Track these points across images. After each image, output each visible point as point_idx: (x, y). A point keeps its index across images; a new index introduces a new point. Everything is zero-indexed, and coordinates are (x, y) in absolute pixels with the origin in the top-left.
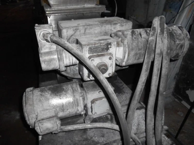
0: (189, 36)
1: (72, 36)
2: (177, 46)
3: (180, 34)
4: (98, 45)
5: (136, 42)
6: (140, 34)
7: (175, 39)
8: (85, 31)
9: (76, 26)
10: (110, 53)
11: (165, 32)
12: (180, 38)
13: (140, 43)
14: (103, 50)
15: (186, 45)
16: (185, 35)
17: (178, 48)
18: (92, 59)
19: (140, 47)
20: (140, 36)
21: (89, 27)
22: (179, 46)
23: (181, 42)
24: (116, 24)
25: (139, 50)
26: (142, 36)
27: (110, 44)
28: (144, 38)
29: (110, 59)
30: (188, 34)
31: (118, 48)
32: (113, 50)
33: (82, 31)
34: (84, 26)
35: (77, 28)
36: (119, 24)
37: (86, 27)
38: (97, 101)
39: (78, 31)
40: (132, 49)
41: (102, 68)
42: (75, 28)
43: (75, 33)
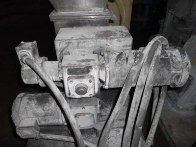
0: (190, 66)
1: (65, 48)
2: (172, 76)
3: (179, 62)
4: (77, 67)
5: (119, 68)
6: (127, 59)
7: (170, 68)
8: (78, 44)
9: (69, 40)
10: (91, 76)
11: (153, 62)
12: (177, 67)
13: (124, 70)
14: (83, 72)
15: (184, 75)
16: (185, 65)
17: (173, 78)
18: (71, 80)
19: (123, 74)
20: (125, 61)
21: (82, 41)
22: (175, 76)
23: (178, 72)
24: (113, 39)
25: (122, 76)
26: (128, 62)
27: (91, 67)
28: (130, 64)
29: (90, 81)
30: (190, 63)
31: (101, 71)
32: (94, 72)
33: (76, 45)
34: (77, 39)
35: (70, 41)
36: (116, 39)
37: (79, 41)
38: (80, 116)
39: (71, 44)
40: (114, 76)
41: (80, 90)
42: (67, 41)
43: (68, 45)
